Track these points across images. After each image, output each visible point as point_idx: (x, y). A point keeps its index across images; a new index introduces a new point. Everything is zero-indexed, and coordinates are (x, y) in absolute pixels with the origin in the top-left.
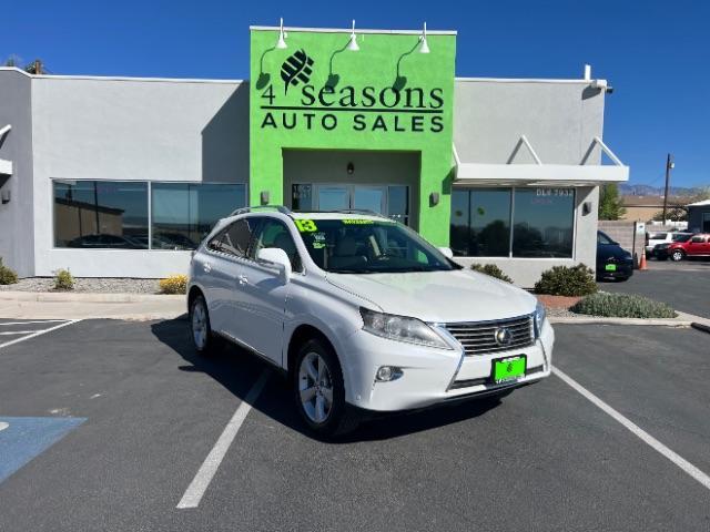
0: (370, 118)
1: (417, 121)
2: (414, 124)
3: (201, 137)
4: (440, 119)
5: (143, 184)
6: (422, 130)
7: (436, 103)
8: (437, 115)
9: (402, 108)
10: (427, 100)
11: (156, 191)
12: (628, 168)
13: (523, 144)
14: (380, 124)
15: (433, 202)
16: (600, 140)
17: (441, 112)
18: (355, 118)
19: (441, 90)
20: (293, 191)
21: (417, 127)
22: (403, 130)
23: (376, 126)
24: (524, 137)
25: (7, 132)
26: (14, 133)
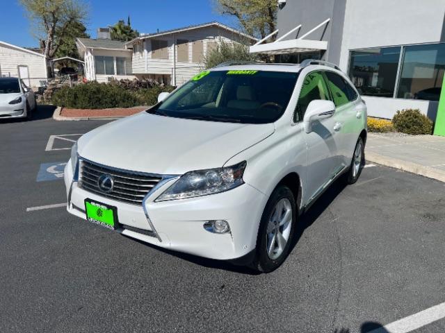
5: (397, 48)
25: (328, 23)
26: (331, 22)
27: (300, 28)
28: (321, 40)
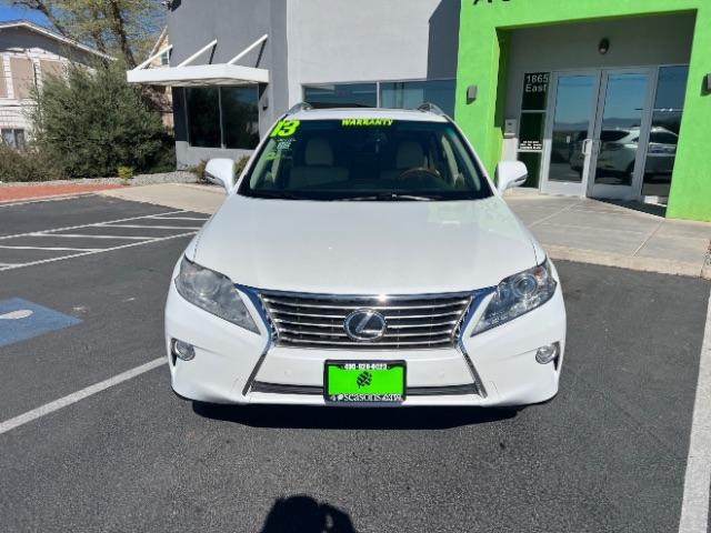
3: (428, 26)
5: (372, 85)
11: (385, 92)
15: (707, 88)
20: (526, 82)
25: (265, 41)
26: (270, 41)
27: (215, 46)
28: (257, 67)
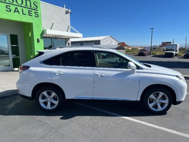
0: (13, 8)
1: (30, 12)
2: (29, 13)
4: (37, 13)
6: (32, 16)
7: (35, 7)
8: (36, 11)
9: (24, 6)
10: (33, 5)
12: (82, 34)
13: (54, 24)
14: (16, 11)
15: (38, 41)
16: (70, 25)
17: (37, 10)
18: (7, 6)
19: (37, 3)
21: (30, 14)
22: (25, 14)
23: (15, 11)
24: (54, 22)
